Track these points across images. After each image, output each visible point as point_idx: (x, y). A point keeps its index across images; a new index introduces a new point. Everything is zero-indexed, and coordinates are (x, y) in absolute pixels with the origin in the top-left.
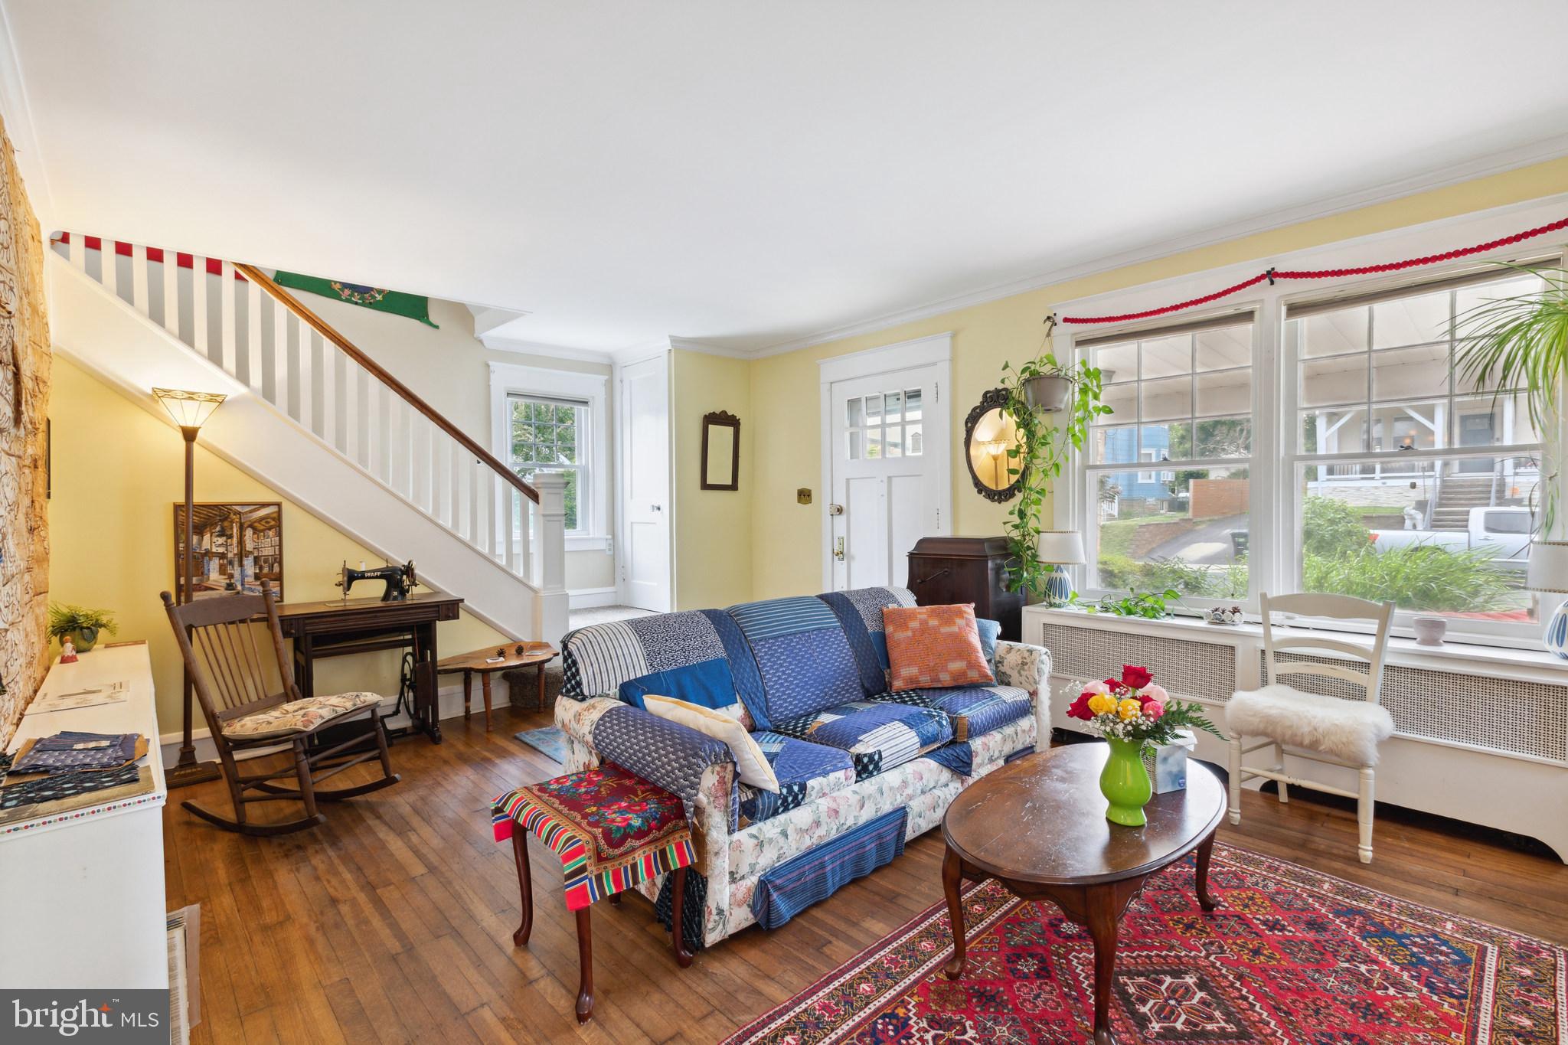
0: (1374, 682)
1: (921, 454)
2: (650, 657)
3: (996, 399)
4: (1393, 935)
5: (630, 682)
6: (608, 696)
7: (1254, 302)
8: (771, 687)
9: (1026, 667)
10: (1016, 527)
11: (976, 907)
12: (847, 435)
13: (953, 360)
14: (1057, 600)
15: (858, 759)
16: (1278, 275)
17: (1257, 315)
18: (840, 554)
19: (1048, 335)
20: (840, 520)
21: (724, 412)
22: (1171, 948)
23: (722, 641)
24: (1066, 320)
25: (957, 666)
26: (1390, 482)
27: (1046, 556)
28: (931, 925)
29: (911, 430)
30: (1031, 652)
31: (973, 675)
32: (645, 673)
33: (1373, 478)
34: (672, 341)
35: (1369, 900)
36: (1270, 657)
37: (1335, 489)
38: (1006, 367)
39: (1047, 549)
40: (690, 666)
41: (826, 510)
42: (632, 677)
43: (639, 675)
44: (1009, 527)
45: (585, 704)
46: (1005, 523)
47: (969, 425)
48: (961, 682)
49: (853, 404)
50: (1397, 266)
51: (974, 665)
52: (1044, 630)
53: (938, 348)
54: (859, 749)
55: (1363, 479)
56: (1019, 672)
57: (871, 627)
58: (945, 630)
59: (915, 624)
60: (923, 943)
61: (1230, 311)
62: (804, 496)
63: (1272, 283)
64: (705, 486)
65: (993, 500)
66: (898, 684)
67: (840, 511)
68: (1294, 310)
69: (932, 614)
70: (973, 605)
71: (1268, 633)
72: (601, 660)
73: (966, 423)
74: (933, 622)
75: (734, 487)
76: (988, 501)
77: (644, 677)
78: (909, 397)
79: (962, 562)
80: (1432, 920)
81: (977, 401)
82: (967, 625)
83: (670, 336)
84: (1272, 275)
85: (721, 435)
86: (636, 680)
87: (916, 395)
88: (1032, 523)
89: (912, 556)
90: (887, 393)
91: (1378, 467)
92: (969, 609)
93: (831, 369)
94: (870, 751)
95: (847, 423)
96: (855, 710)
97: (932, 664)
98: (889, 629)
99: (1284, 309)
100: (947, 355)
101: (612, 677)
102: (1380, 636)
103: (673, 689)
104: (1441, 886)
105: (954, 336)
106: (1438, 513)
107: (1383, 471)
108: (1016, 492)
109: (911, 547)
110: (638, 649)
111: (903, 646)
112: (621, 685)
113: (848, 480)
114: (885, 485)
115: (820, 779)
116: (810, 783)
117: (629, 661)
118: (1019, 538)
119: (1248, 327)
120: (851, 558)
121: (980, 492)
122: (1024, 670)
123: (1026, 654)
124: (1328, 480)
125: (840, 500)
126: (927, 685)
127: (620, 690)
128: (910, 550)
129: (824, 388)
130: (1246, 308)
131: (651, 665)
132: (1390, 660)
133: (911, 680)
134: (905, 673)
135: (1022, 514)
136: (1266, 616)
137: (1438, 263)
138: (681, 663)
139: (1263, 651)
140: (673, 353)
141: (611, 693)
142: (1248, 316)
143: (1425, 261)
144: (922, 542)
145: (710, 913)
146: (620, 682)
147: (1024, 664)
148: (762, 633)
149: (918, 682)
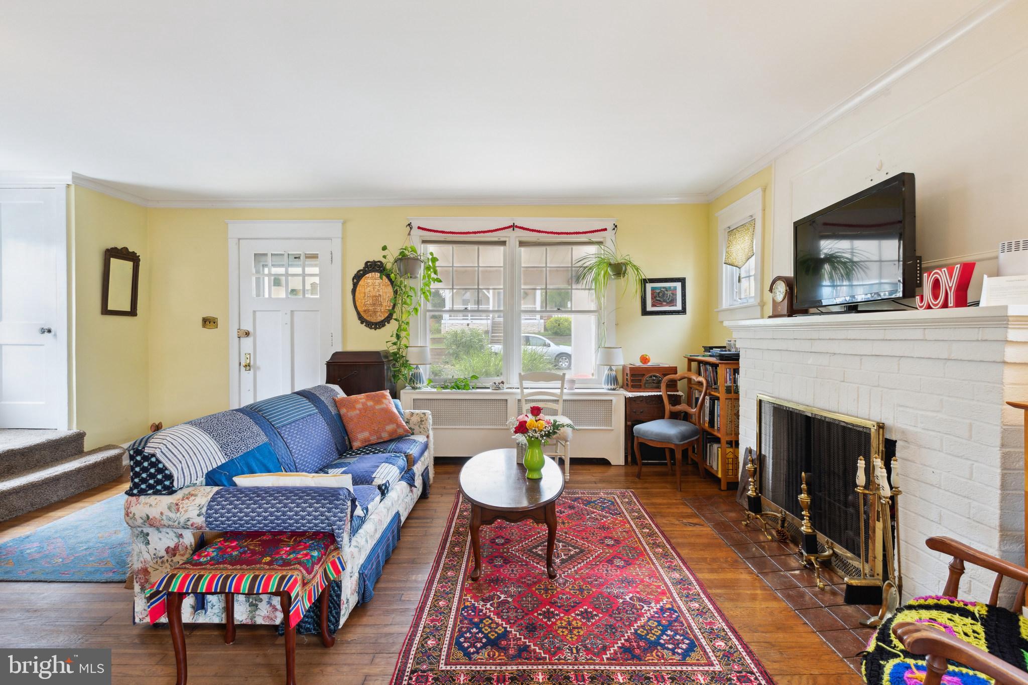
0: (559, 407)
1: (318, 297)
2: (223, 447)
3: (373, 267)
4: (592, 502)
5: (214, 470)
6: (195, 485)
7: (506, 237)
8: (297, 457)
9: (423, 423)
10: (395, 344)
11: (456, 549)
12: (254, 279)
13: (343, 239)
14: (418, 385)
15: (380, 487)
16: (517, 227)
17: (507, 243)
18: (248, 366)
19: (409, 234)
20: (247, 343)
21: (126, 249)
22: (539, 533)
23: (262, 430)
24: (419, 228)
25: (390, 427)
26: (474, 321)
27: (412, 360)
28: (444, 564)
29: (309, 281)
30: (424, 414)
31: (400, 431)
32: (224, 461)
33: (467, 319)
34: (74, 178)
35: (578, 493)
36: (523, 402)
37: (452, 324)
38: (384, 248)
39: (412, 356)
40: (250, 451)
41: (234, 334)
42: (215, 466)
43: (219, 464)
44: (390, 344)
45: (179, 495)
46: (387, 342)
47: (355, 281)
48: (394, 437)
49: (259, 257)
50: (559, 233)
51: (399, 426)
52: (414, 403)
53: (335, 230)
54: (378, 481)
55: (463, 319)
56: (419, 426)
57: (333, 411)
58: (378, 407)
59: (359, 406)
60: (449, 573)
61: (496, 239)
62: (208, 322)
63: (513, 230)
64: (105, 311)
65: (371, 328)
66: (356, 444)
67: (247, 334)
68: (522, 244)
69: (368, 398)
70: (388, 391)
71: (522, 392)
72: (187, 456)
73: (353, 279)
74: (370, 403)
75: (133, 312)
76: (368, 329)
77: (223, 465)
78: (307, 257)
79: (367, 366)
80: (597, 494)
81: (361, 266)
82: (390, 403)
83: (73, 173)
84: (513, 227)
85: (120, 269)
86: (218, 467)
87: (314, 257)
88: (404, 342)
89: (329, 364)
90: (289, 253)
91: (469, 315)
92: (387, 393)
93: (236, 229)
94: (384, 482)
95: (254, 271)
96: (350, 463)
97: (376, 429)
98: (343, 411)
99: (518, 243)
100: (340, 235)
101: (198, 469)
102: (562, 388)
103: (245, 469)
104: (591, 482)
105: (344, 223)
106: (492, 336)
107: (471, 316)
108: (386, 323)
109: (328, 358)
110: (213, 444)
111: (355, 420)
112: (207, 474)
113: (254, 312)
114: (289, 316)
115: (372, 503)
116: (369, 507)
117: (209, 454)
118: (396, 350)
119: (502, 248)
120: (257, 369)
121: (362, 323)
122: (422, 424)
123: (423, 416)
124: (450, 319)
125: (247, 326)
126: (374, 442)
127: (206, 478)
128: (327, 360)
129: (232, 244)
130: (502, 239)
131: (226, 455)
132: (565, 397)
133: (365, 440)
134: (360, 437)
135: (398, 337)
136: (521, 384)
137: (571, 235)
138: (244, 450)
139: (519, 400)
140: (73, 188)
141: (198, 482)
142: (503, 243)
143: (567, 233)
144: (336, 355)
145: (343, 604)
146: (205, 472)
147: (422, 421)
148: (282, 422)
149: (370, 440)
